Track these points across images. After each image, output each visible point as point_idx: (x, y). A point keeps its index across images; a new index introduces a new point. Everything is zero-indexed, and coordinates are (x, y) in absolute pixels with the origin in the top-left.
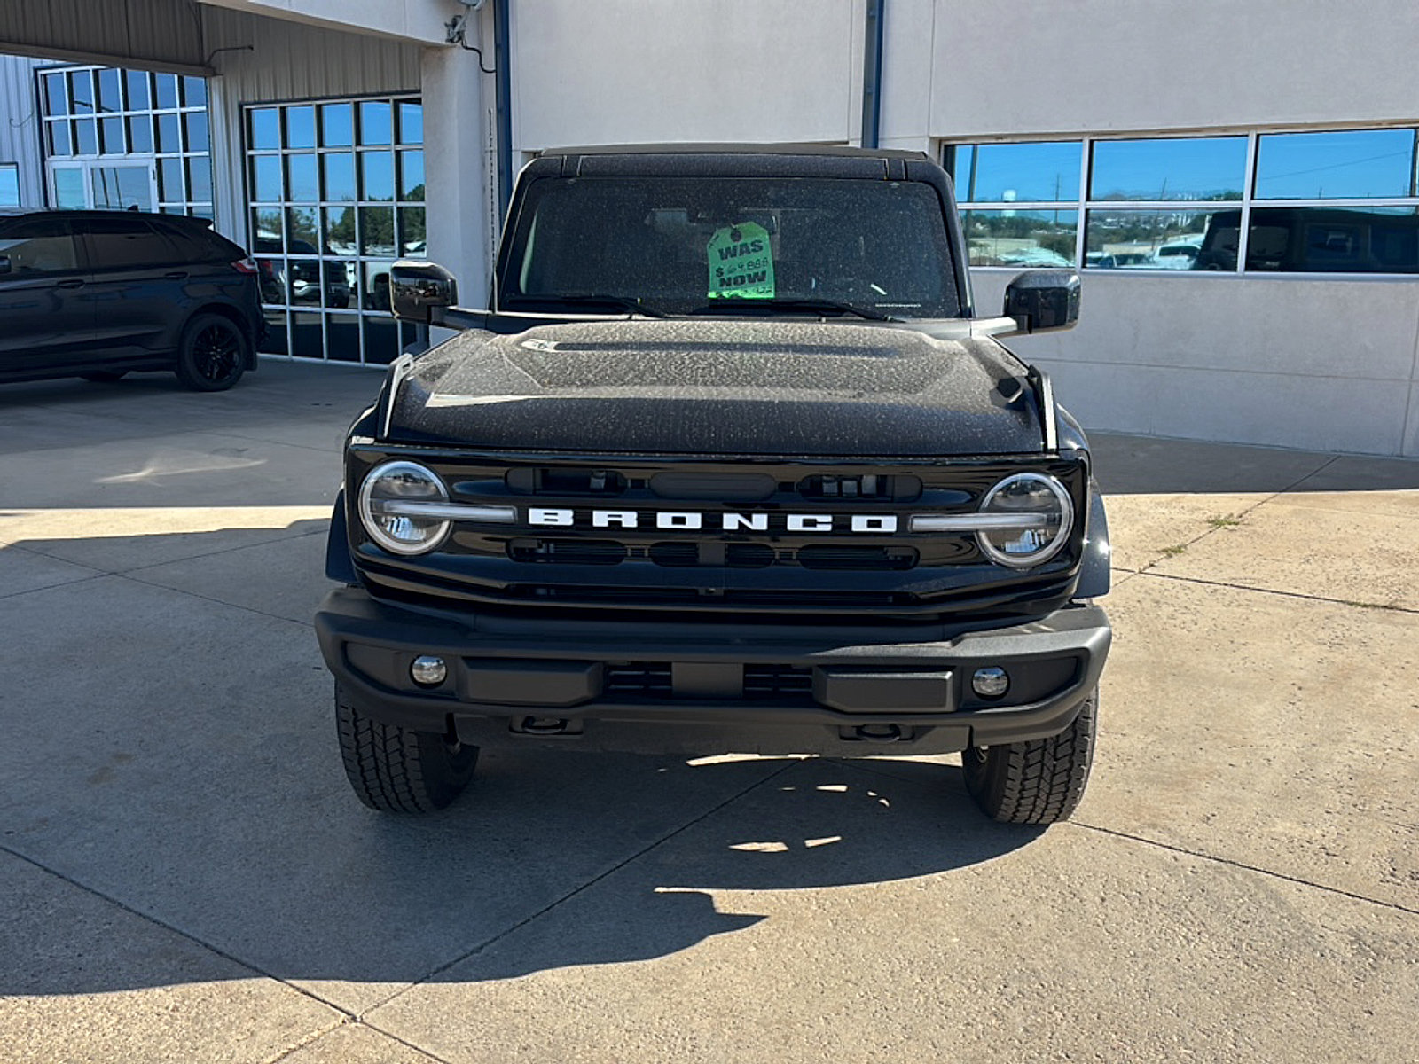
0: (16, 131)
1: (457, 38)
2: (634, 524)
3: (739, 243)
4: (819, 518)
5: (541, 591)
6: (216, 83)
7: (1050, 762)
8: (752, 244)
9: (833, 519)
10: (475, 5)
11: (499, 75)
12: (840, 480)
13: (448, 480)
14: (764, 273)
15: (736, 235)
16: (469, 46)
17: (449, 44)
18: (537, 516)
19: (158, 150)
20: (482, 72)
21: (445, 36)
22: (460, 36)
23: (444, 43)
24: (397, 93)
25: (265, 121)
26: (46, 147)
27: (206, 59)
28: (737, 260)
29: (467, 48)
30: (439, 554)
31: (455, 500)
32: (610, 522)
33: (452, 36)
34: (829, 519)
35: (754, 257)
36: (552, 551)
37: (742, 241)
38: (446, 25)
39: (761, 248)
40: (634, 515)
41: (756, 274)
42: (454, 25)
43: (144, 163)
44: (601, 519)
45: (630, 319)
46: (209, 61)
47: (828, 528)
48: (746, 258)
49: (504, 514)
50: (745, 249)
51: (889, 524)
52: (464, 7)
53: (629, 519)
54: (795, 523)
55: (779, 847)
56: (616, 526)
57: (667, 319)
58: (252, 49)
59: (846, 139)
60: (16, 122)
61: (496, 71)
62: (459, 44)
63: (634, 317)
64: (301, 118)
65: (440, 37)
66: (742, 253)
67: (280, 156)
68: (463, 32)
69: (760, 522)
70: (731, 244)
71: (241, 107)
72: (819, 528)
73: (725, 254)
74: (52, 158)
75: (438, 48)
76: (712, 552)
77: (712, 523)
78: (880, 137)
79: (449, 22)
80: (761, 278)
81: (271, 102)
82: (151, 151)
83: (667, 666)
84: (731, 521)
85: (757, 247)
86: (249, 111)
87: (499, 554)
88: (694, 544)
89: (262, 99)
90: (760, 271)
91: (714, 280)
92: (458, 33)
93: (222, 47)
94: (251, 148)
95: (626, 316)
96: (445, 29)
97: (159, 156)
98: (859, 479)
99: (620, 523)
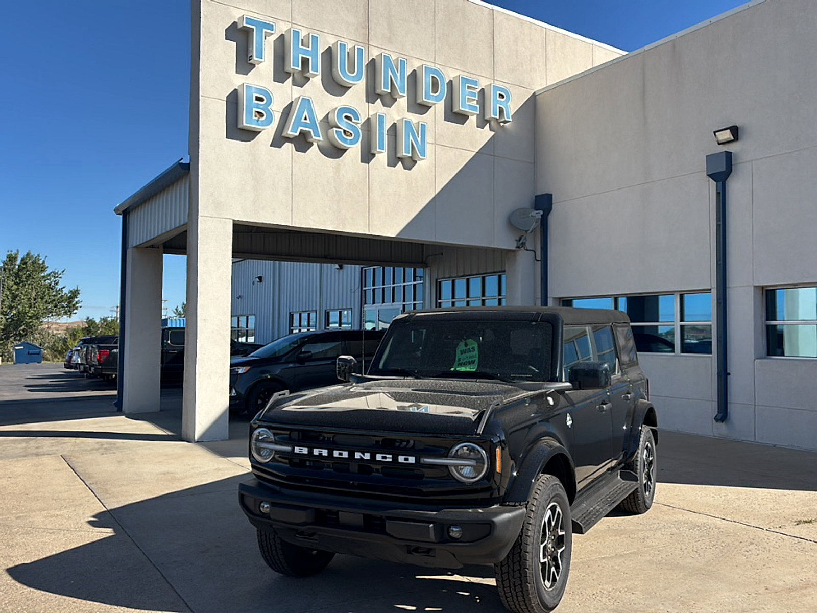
0: (353, 294)
1: (521, 245)
2: (326, 455)
3: (467, 348)
4: (388, 456)
5: (308, 480)
6: (428, 270)
7: (512, 580)
9: (392, 456)
10: (528, 230)
11: (543, 262)
12: (402, 441)
13: (274, 434)
14: (475, 360)
15: (466, 345)
16: (529, 249)
17: (518, 249)
18: (297, 450)
19: (404, 301)
20: (535, 261)
21: (515, 246)
22: (523, 244)
23: (514, 248)
24: (500, 272)
25: (446, 286)
26: (363, 301)
27: (424, 259)
28: (467, 354)
29: (527, 250)
30: (272, 463)
31: (276, 443)
32: (319, 453)
33: (519, 245)
34: (391, 456)
35: (471, 354)
36: (311, 465)
37: (468, 347)
38: (516, 240)
40: (326, 451)
41: (472, 361)
42: (520, 240)
43: (398, 307)
44: (316, 452)
45: (404, 379)
46: (426, 260)
47: (391, 460)
49: (288, 448)
50: (469, 351)
51: (412, 460)
52: (524, 232)
53: (325, 453)
54: (379, 457)
55: (414, 608)
56: (320, 454)
57: (420, 378)
58: (442, 254)
59: (709, 288)
60: (353, 291)
61: (541, 260)
62: (523, 248)
63: (406, 378)
64: (461, 284)
65: (512, 246)
66: (468, 352)
67: (451, 303)
68: (525, 243)
69: (367, 456)
70: (464, 348)
71: (436, 280)
72: (387, 460)
73: (462, 352)
74: (365, 306)
75: (513, 251)
76: (354, 468)
77: (352, 455)
78: (727, 286)
79: (518, 239)
80: (473, 362)
81: (449, 278)
82: (400, 301)
83: (337, 513)
84: (358, 455)
85: (473, 349)
86: (440, 282)
87: (286, 463)
88: (349, 464)
89: (445, 277)
90: (473, 359)
91: (457, 363)
92: (522, 243)
93: (431, 254)
94: (440, 299)
95: (403, 378)
96: (516, 242)
97: (404, 303)
98: (408, 442)
99: (322, 454)
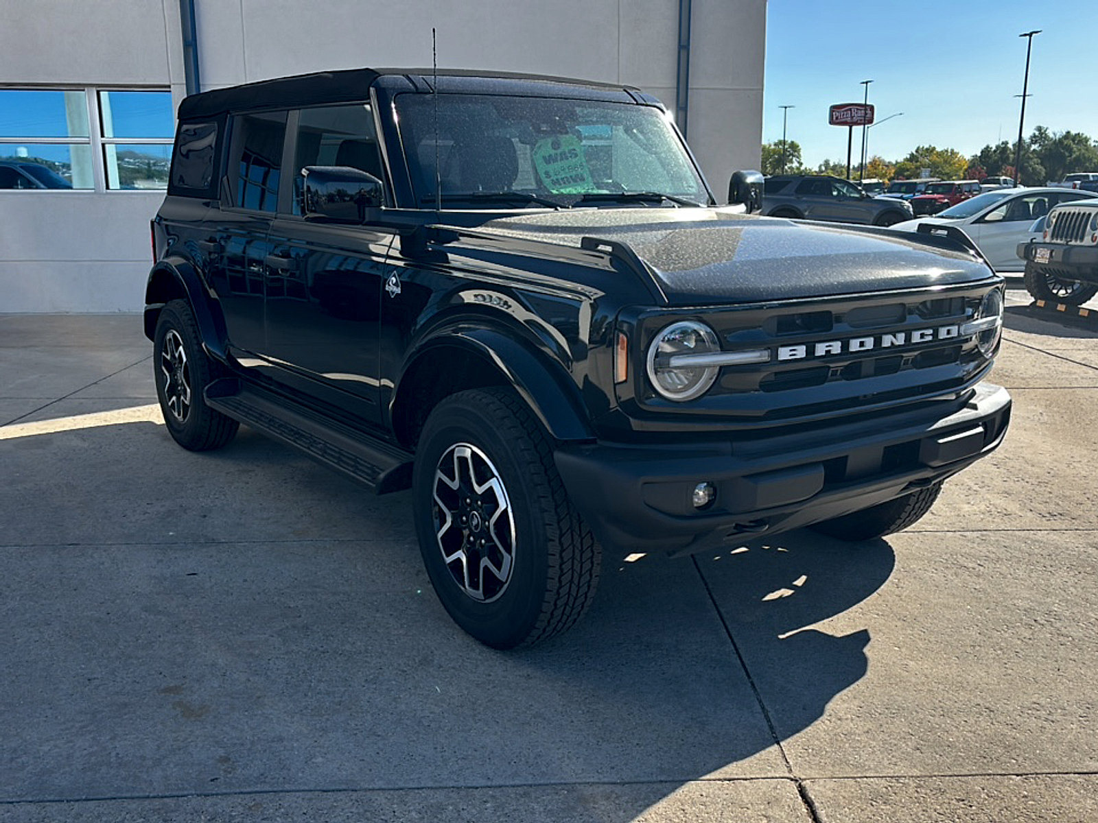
2: (839, 351)
4: (927, 332)
8: (570, 152)
14: (583, 175)
28: (559, 164)
31: (725, 349)
32: (826, 351)
34: (931, 331)
35: (572, 162)
37: (561, 150)
39: (576, 155)
40: (839, 344)
41: (577, 176)
44: (820, 349)
47: (931, 338)
48: (565, 163)
51: (954, 331)
53: (836, 348)
54: (916, 337)
56: (828, 354)
69: (901, 339)
72: (927, 338)
84: (887, 340)
85: (573, 154)
99: (831, 351)
